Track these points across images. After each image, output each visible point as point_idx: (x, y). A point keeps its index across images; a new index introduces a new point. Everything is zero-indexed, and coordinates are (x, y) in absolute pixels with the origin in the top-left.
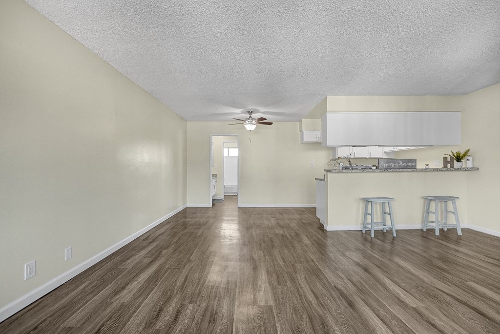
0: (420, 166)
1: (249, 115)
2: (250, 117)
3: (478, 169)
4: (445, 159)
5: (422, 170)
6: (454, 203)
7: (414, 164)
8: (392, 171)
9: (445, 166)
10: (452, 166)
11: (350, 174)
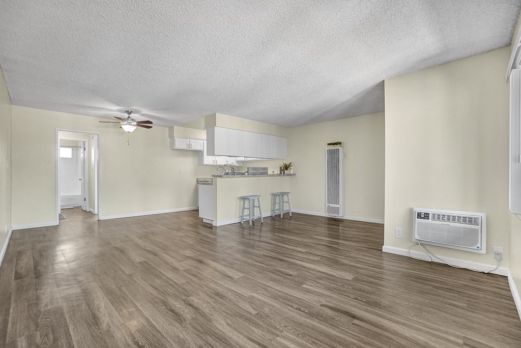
0: (270, 172)
1: (128, 115)
2: (129, 117)
3: (295, 174)
4: (281, 168)
5: (270, 176)
6: (288, 196)
7: (266, 171)
8: (259, 176)
9: (281, 173)
10: (284, 173)
11: (234, 178)
